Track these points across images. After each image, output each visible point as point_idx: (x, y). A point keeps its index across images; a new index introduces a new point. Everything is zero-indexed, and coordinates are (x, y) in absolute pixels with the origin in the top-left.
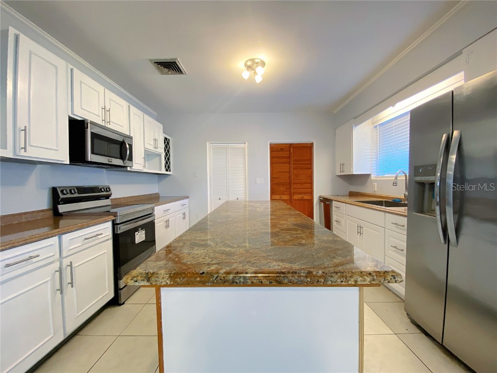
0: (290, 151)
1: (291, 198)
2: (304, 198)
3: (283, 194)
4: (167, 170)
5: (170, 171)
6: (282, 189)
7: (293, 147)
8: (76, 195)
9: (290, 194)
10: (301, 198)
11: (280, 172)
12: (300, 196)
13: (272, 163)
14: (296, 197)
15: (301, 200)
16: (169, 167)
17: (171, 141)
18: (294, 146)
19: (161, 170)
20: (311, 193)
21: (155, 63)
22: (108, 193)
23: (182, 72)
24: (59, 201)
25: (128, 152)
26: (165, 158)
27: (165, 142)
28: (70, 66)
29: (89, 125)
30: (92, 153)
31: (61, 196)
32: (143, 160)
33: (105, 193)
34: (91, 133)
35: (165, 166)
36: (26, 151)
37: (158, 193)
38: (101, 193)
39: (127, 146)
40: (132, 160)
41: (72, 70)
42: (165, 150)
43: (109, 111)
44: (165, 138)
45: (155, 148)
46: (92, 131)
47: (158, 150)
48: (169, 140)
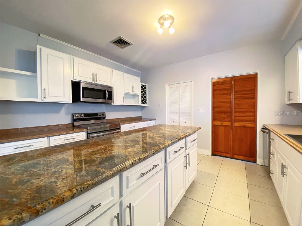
0: (231, 83)
1: (231, 124)
2: (246, 126)
3: (224, 120)
4: (144, 104)
5: (146, 104)
6: (223, 116)
7: (235, 80)
8: (84, 117)
9: (231, 121)
10: (243, 125)
11: (221, 102)
12: (242, 124)
13: (214, 95)
14: (237, 124)
15: (243, 127)
16: (145, 102)
17: (147, 86)
18: (235, 78)
20: (255, 121)
21: (114, 43)
22: (103, 116)
23: (130, 44)
24: (74, 120)
25: (107, 95)
26: (142, 97)
27: (142, 87)
28: (72, 56)
29: (81, 83)
30: (82, 97)
31: (75, 118)
32: (123, 98)
33: (102, 116)
34: (82, 87)
35: (142, 101)
36: (45, 99)
37: (141, 117)
38: (99, 116)
39: (107, 92)
40: (111, 99)
41: (73, 58)
42: (142, 92)
43: (96, 75)
44: (143, 85)
45: (132, 91)
46: (83, 86)
47: (135, 93)
48: (146, 86)
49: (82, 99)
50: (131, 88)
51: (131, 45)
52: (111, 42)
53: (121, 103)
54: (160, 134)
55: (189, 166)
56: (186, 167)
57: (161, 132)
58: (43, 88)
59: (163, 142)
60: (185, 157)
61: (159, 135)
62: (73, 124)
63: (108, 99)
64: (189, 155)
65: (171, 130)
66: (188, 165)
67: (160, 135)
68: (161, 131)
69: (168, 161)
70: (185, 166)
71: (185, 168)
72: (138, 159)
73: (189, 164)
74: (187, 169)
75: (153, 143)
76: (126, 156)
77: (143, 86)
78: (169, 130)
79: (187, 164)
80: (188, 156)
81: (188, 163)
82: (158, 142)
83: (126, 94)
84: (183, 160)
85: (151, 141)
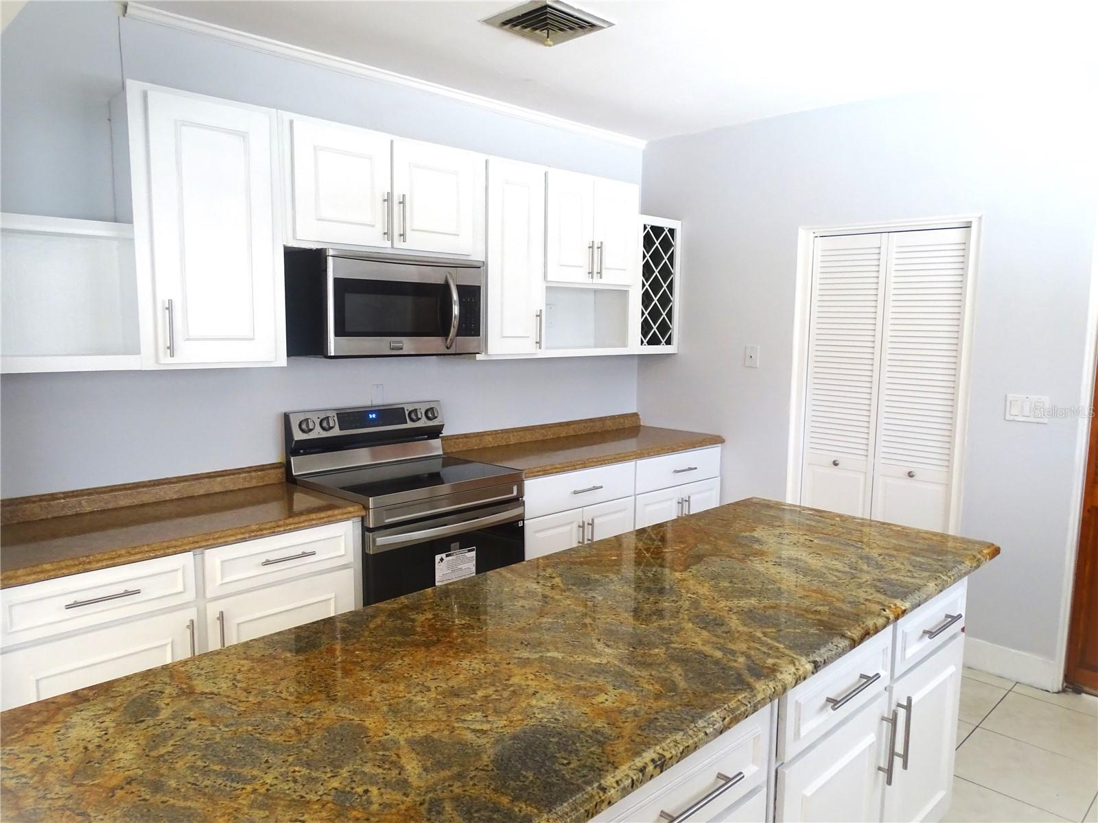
4: (654, 341)
5: (669, 342)
8: (336, 432)
16: (664, 328)
19: (625, 345)
21: (505, 23)
22: (431, 423)
23: (592, 26)
24: (294, 448)
25: (456, 310)
26: (646, 299)
27: (648, 242)
28: (287, 116)
29: (330, 261)
30: (337, 334)
31: (298, 436)
32: (535, 321)
33: (423, 423)
34: (336, 280)
35: (646, 328)
36: (172, 355)
37: (636, 415)
38: (410, 425)
39: (455, 296)
40: (476, 332)
41: (291, 122)
42: (647, 271)
43: (402, 203)
44: (652, 228)
45: (591, 273)
46: (342, 275)
47: (610, 279)
48: (672, 231)
49: (333, 343)
50: (583, 258)
51: (601, 28)
52: (488, 22)
53: (524, 348)
54: (748, 594)
55: (905, 766)
56: (889, 772)
57: (758, 575)
58: (162, 298)
59: (770, 661)
60: (885, 722)
61: (746, 603)
62: (287, 466)
63: (459, 334)
64: (908, 708)
65: (815, 563)
66: (898, 762)
67: (753, 601)
68: (758, 565)
69: (791, 749)
70: (880, 769)
71: (882, 776)
72: (653, 761)
73: (905, 757)
74: (889, 782)
75: (717, 662)
76: (600, 739)
77: (657, 230)
78: (803, 555)
79: (892, 753)
80: (902, 713)
81: (899, 749)
82: (742, 660)
83: (552, 290)
84: (871, 738)
85: (708, 649)
